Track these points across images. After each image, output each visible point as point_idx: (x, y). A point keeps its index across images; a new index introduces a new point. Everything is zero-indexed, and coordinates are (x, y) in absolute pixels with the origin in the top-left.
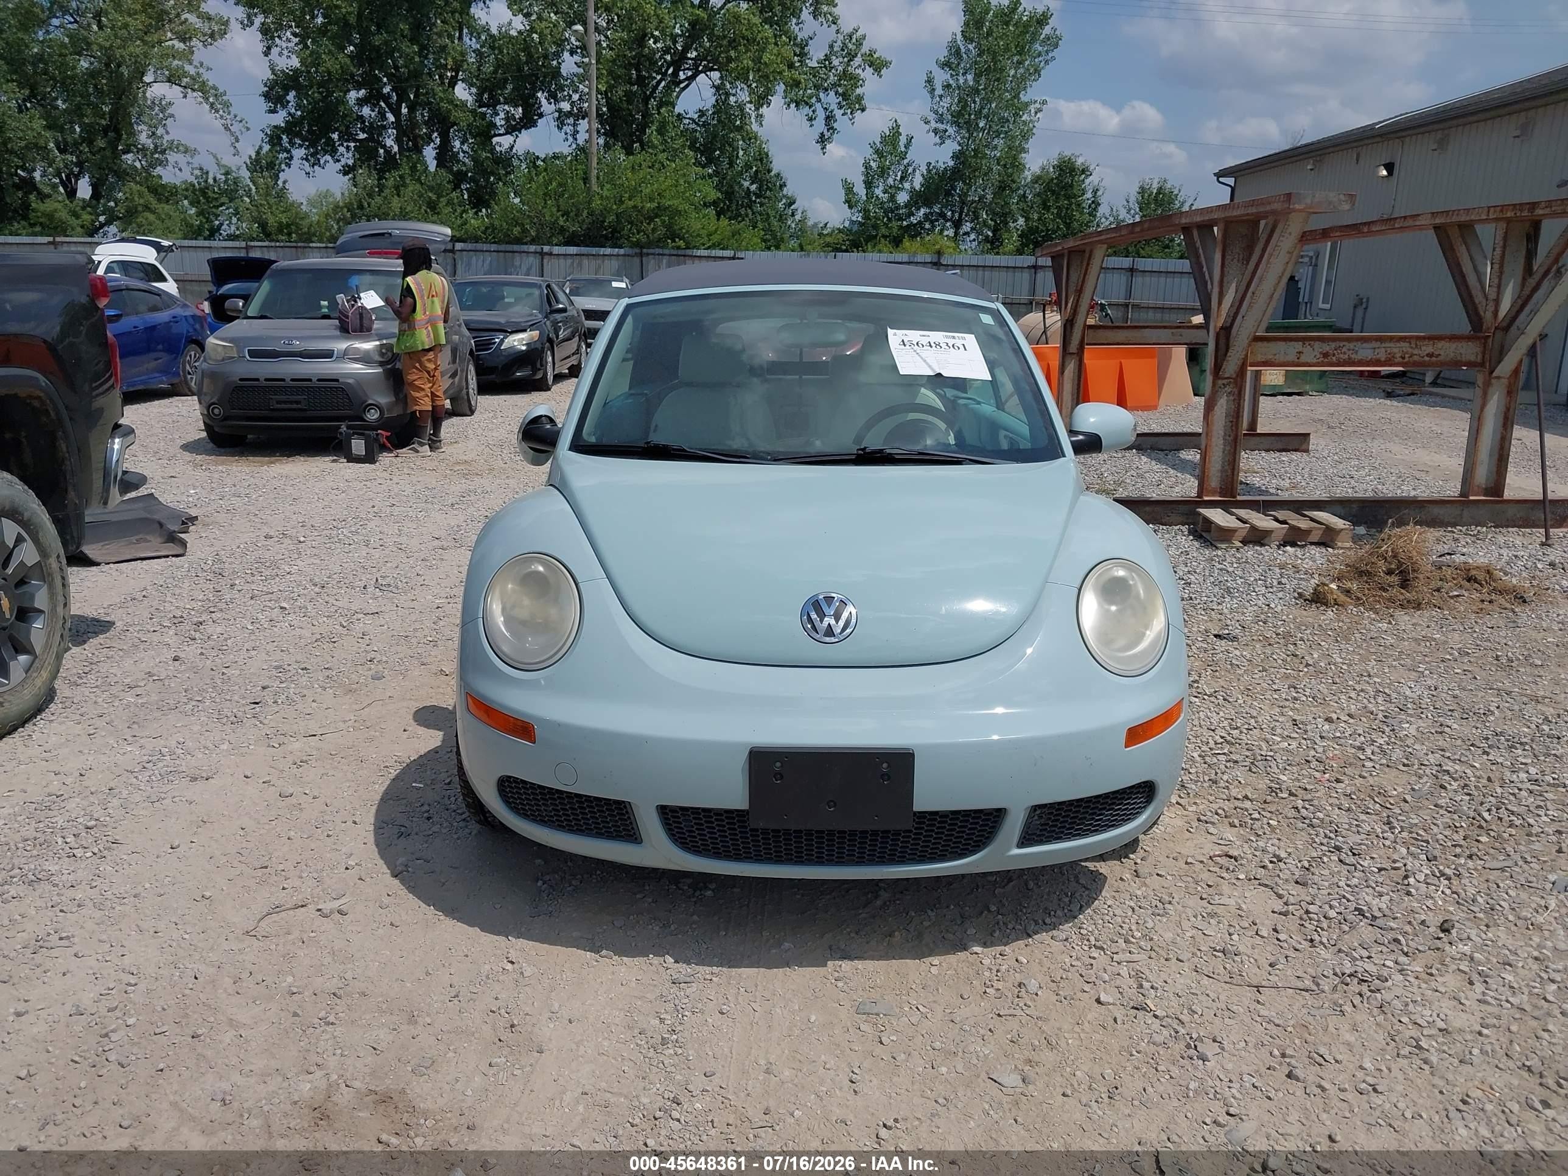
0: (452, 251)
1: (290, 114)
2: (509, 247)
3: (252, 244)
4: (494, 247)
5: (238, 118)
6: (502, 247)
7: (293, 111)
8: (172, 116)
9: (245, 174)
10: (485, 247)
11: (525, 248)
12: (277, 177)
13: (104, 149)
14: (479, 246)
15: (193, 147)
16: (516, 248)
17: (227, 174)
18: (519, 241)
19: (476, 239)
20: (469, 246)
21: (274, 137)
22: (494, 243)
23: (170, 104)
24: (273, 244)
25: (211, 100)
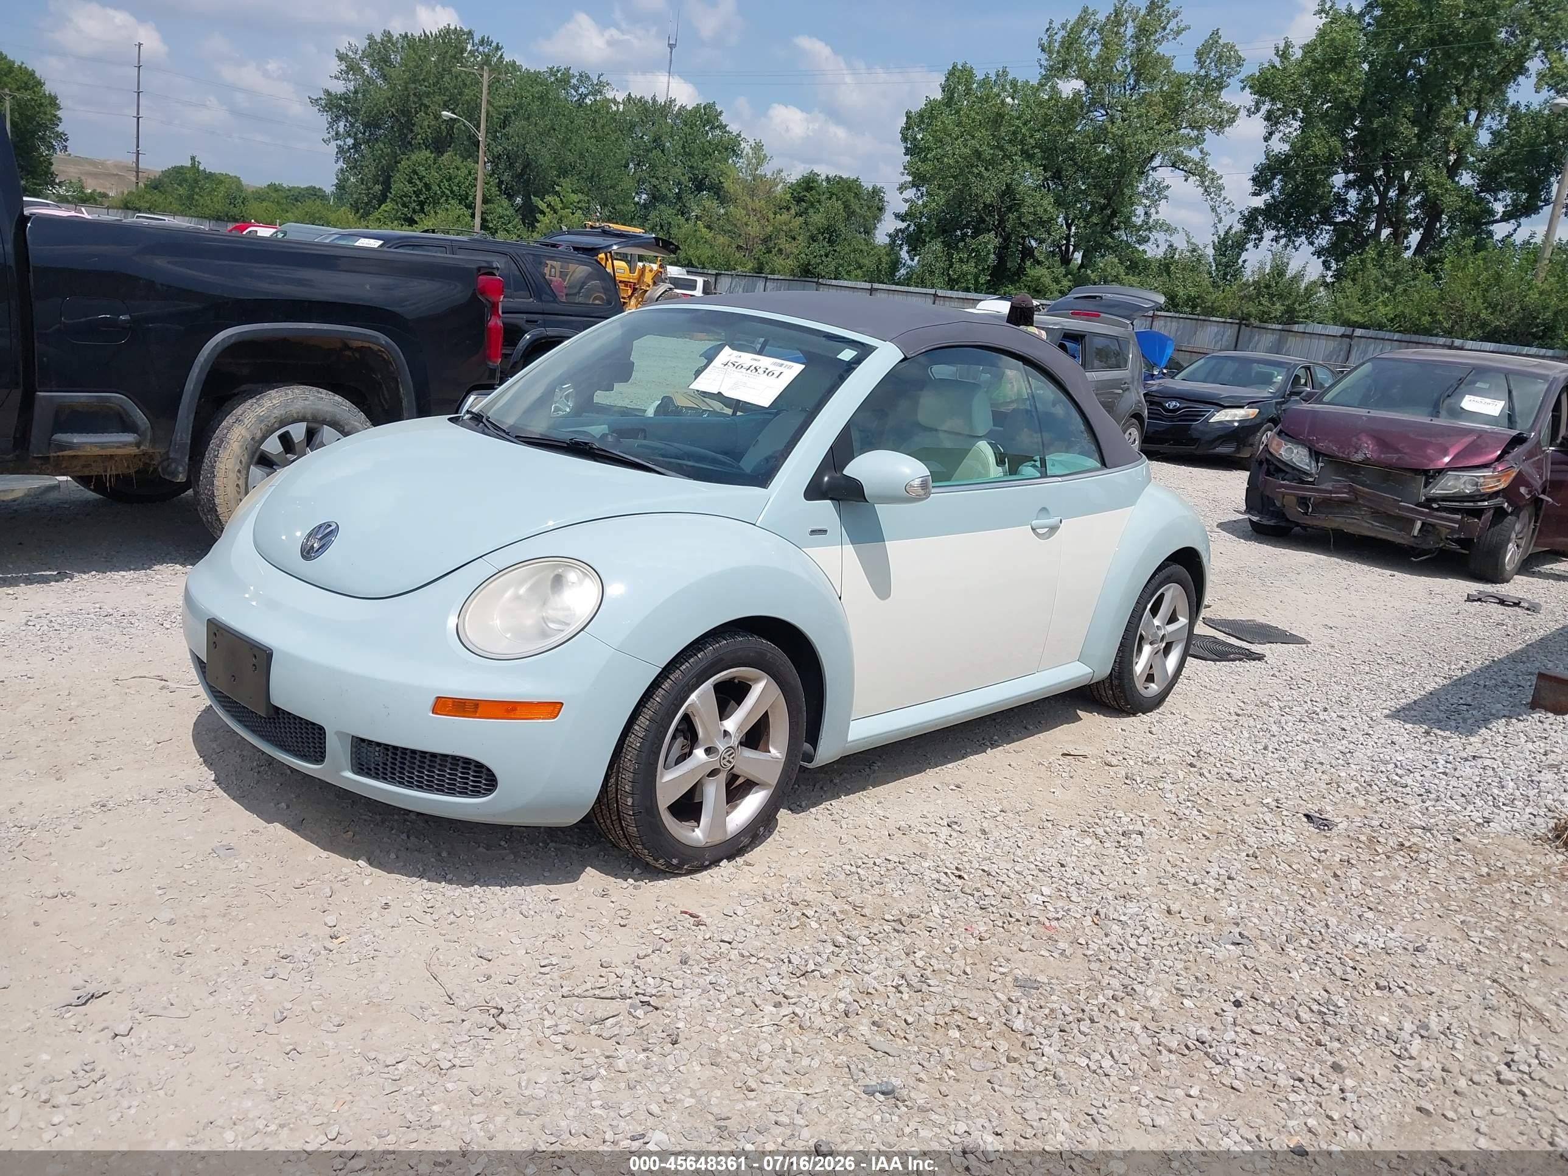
0: (1350, 337)
1: (1273, 197)
2: (1415, 338)
3: (1159, 313)
4: (1397, 336)
5: (1227, 201)
6: (1407, 337)
7: (1277, 194)
8: (1166, 197)
9: (1210, 251)
10: (1388, 335)
11: (1433, 340)
12: (1239, 255)
13: (1097, 224)
14: (1381, 334)
15: (1173, 226)
16: (1422, 338)
17: (1194, 250)
18: (1428, 332)
19: (1381, 327)
20: (1371, 333)
21: (1250, 220)
22: (1399, 332)
23: (1168, 187)
24: (1177, 315)
25: (1207, 184)
